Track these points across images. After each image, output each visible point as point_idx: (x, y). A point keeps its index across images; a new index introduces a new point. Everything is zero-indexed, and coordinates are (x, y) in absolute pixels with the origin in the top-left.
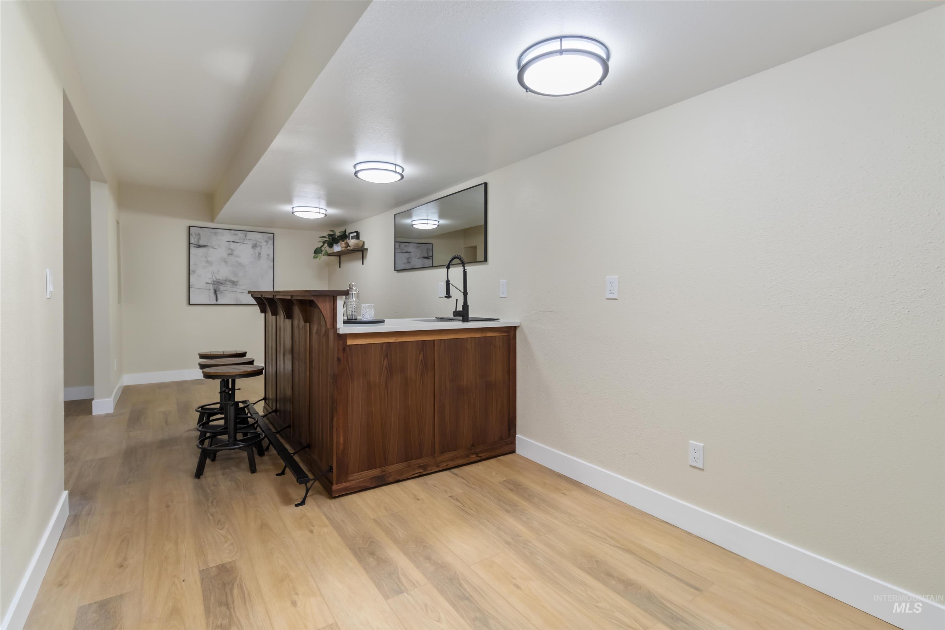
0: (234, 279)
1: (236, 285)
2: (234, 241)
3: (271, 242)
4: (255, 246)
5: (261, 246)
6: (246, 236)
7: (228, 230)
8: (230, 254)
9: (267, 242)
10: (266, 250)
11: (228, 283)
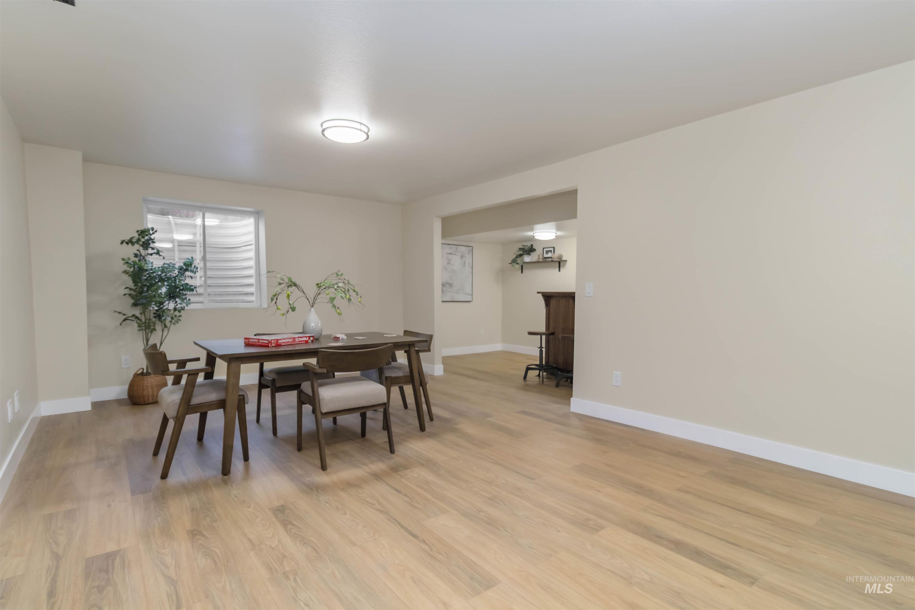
0: (450, 282)
1: (452, 287)
2: (451, 253)
3: (471, 253)
4: (462, 257)
5: (465, 257)
6: (457, 249)
7: (447, 245)
8: (449, 263)
9: (469, 253)
10: (468, 260)
11: (447, 285)
